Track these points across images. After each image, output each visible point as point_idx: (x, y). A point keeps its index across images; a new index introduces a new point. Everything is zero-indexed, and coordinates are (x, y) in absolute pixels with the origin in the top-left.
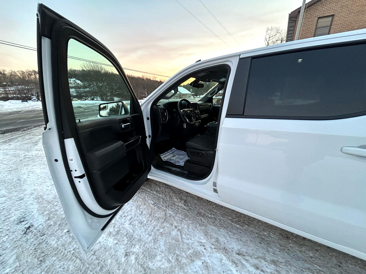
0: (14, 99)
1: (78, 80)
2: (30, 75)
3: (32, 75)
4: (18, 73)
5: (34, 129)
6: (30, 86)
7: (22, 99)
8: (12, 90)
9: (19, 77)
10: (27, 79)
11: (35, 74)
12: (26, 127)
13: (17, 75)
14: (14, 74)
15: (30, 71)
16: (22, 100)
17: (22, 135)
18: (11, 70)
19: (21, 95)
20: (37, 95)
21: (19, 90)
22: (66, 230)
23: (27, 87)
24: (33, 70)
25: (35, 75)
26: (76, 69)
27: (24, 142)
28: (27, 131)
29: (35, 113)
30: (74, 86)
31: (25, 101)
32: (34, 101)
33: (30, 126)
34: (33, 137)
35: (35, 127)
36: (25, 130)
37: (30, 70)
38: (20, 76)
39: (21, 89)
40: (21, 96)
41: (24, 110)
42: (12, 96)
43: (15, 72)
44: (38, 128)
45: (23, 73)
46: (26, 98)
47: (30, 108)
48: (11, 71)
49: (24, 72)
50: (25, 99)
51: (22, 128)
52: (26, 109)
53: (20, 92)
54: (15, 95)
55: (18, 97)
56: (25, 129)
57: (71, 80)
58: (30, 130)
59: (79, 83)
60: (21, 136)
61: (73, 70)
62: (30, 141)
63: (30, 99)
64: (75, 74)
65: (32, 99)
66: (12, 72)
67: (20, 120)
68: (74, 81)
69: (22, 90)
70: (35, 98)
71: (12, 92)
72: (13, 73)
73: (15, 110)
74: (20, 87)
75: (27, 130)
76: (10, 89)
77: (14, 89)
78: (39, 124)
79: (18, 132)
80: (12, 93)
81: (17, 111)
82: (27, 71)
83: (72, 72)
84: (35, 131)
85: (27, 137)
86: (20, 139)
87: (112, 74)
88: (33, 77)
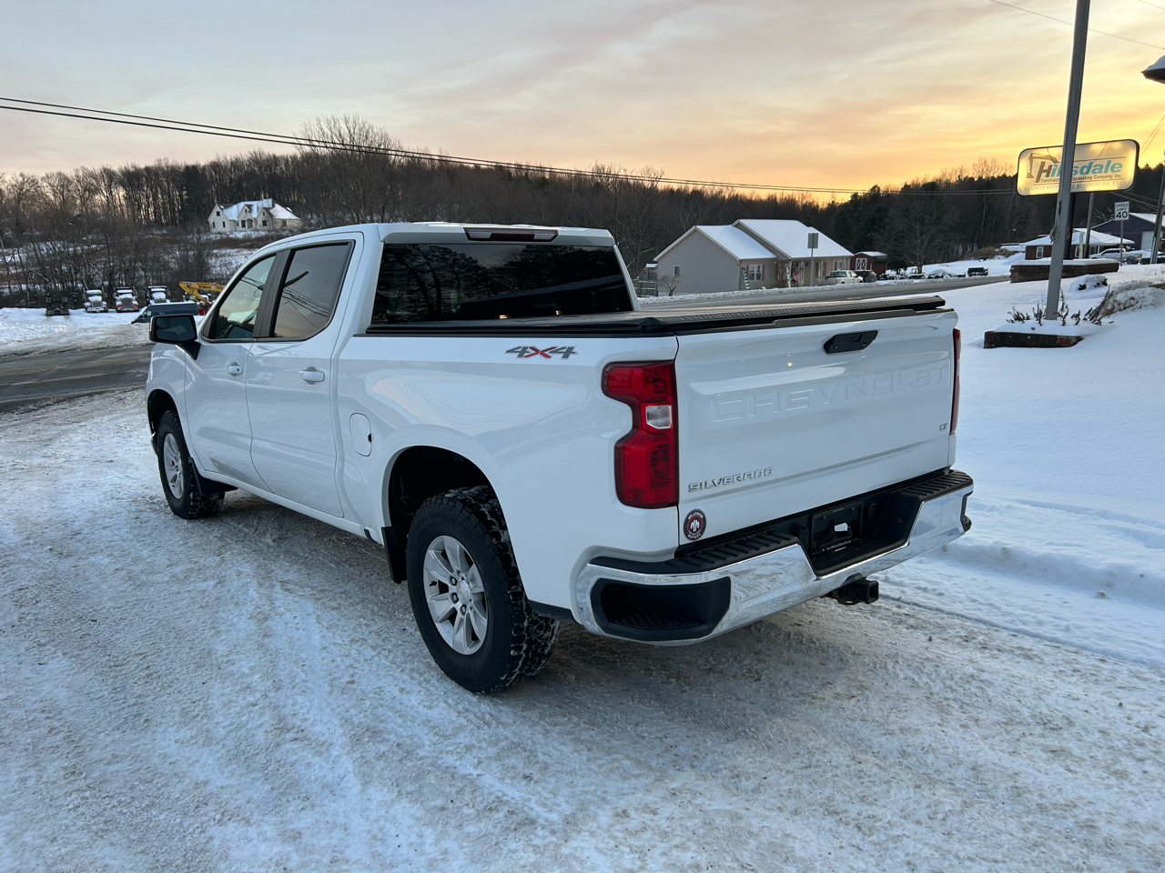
0: (18, 302)
1: (284, 205)
2: (90, 191)
3: (96, 191)
4: (45, 184)
5: (55, 408)
6: (86, 243)
7: (50, 304)
8: (14, 264)
9: (48, 203)
10: (77, 212)
11: (109, 188)
12: (34, 402)
13: (42, 195)
14: (32, 190)
15: (93, 176)
16: (48, 306)
17: (18, 422)
18: (22, 175)
19: (46, 283)
20: (106, 283)
21: (40, 262)
22: (49, 547)
23: (75, 247)
24: (105, 170)
25: (111, 193)
26: (278, 154)
27: (19, 439)
28: (33, 413)
29: (73, 358)
30: (263, 233)
31: (58, 313)
32: (94, 309)
33: (45, 399)
34: (47, 427)
35: (58, 402)
36: (30, 411)
37: (90, 169)
38: (52, 198)
39: (48, 255)
40: (48, 290)
41: (40, 348)
42: (15, 288)
43: (34, 181)
44: (66, 405)
45: (64, 182)
46: (66, 300)
47: (64, 340)
48: (20, 179)
49: (68, 179)
50: (60, 303)
51: (23, 403)
52: (49, 344)
53: (45, 268)
54: (26, 283)
55: (35, 291)
56: (31, 407)
57: (255, 209)
58: (43, 410)
59: (284, 222)
60: (14, 425)
61: (264, 157)
62: (35, 436)
63: (78, 302)
64: (273, 177)
65: (87, 304)
66: (23, 183)
67: (22, 381)
68: (267, 210)
69: (52, 264)
70: (99, 298)
71: (13, 271)
72: (26, 187)
73: (13, 346)
74: (45, 248)
75: (34, 410)
76: (8, 259)
77: (24, 260)
78: (71, 394)
79: (10, 414)
80: (17, 274)
81: (19, 349)
82: (81, 173)
83: (260, 168)
84: (55, 414)
85: (30, 427)
86: (10, 431)
87: (441, 168)
88: (100, 198)
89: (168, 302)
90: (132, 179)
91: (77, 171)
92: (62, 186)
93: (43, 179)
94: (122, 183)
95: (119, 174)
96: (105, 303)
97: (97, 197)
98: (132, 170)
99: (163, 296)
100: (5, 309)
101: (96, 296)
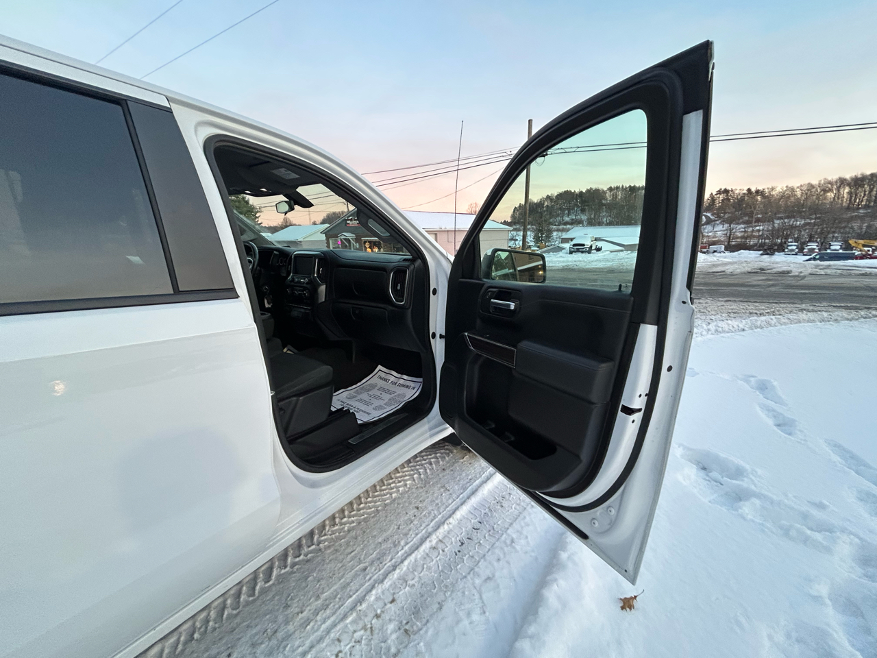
2: (825, 191)
3: (829, 191)
4: (798, 190)
9: (796, 200)
10: (812, 203)
11: (839, 188)
13: (794, 196)
14: (790, 194)
15: (830, 182)
16: (765, 251)
25: (839, 191)
31: (767, 254)
32: (789, 253)
37: (830, 179)
38: (800, 197)
43: (792, 189)
45: (810, 187)
46: (776, 248)
48: (785, 189)
49: (813, 186)
50: (772, 249)
53: (774, 233)
63: (781, 248)
65: (786, 250)
70: (795, 248)
88: (830, 195)
89: (841, 251)
90: (858, 182)
91: (821, 181)
92: (808, 190)
93: (798, 187)
94: (849, 185)
95: (849, 179)
96: (797, 250)
97: (829, 194)
98: (859, 176)
99: (838, 247)
100: (742, 251)
101: (793, 246)
